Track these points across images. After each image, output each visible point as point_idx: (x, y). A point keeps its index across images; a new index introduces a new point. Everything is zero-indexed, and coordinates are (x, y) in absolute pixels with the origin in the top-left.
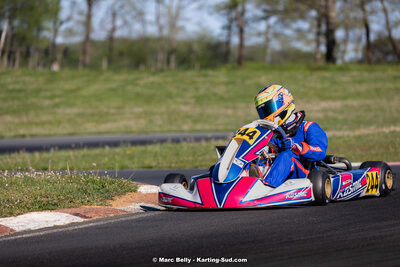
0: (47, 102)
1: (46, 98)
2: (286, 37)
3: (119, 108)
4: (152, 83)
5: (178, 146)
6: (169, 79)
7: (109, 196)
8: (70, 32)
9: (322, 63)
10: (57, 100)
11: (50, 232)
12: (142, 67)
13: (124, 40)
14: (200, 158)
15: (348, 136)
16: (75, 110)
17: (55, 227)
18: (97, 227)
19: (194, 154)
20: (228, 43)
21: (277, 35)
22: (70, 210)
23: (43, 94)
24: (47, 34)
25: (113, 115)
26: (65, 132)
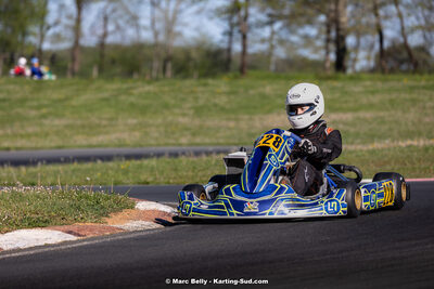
0: (33, 113)
1: (32, 108)
2: (292, 43)
3: (111, 119)
4: (149, 93)
5: (176, 160)
6: (166, 89)
7: (103, 213)
8: (57, 38)
9: (331, 72)
10: (44, 111)
11: (40, 250)
12: (136, 76)
13: (117, 47)
14: (200, 174)
15: (361, 151)
16: (64, 122)
17: (46, 246)
18: (92, 246)
19: (194, 168)
20: (229, 50)
21: (282, 42)
22: (62, 228)
23: (29, 103)
24: (32, 40)
25: (105, 126)
26: (53, 144)
